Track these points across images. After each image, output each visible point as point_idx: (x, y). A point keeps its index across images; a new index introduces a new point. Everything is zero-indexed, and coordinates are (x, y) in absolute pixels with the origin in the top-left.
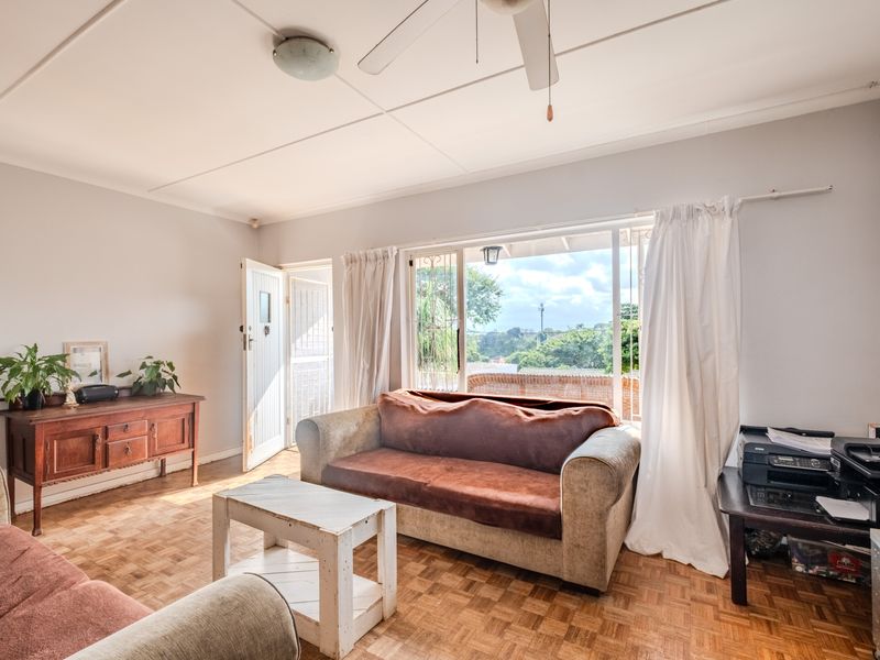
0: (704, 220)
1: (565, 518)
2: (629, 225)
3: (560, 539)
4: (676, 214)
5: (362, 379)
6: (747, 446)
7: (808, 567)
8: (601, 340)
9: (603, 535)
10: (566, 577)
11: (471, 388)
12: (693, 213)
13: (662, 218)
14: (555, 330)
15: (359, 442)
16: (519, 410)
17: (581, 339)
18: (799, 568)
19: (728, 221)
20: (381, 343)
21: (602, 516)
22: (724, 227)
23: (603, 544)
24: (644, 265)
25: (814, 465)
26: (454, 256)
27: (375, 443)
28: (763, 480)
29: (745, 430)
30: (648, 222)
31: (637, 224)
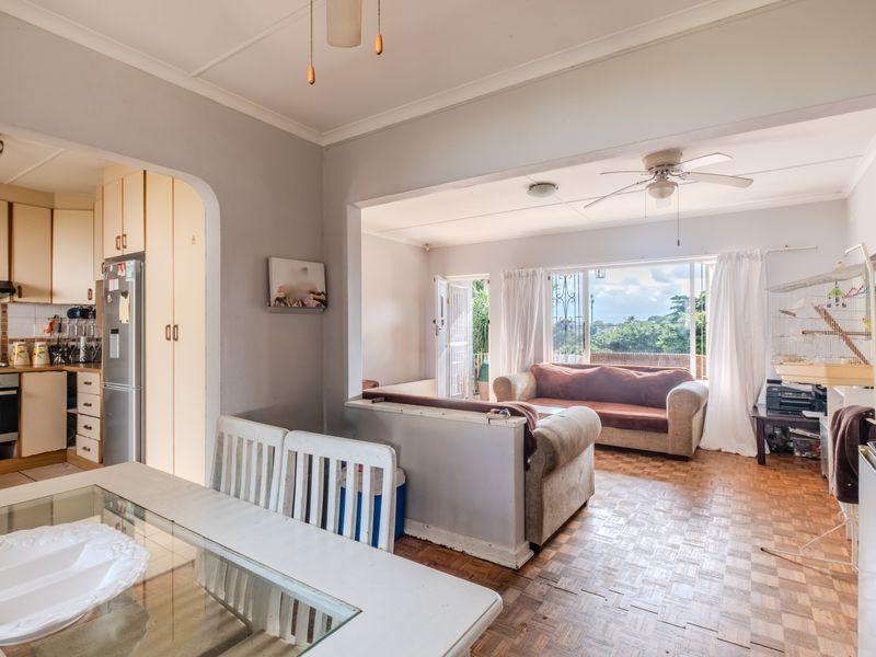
0: (746, 261)
1: (670, 422)
2: (701, 260)
3: (666, 432)
4: (730, 257)
5: (517, 355)
6: (768, 388)
7: (802, 453)
8: (661, 333)
9: (691, 428)
10: (670, 452)
11: (591, 361)
12: (739, 257)
13: (721, 259)
14: (605, 322)
15: (528, 393)
16: (633, 372)
17: (639, 332)
18: (797, 454)
19: (759, 262)
20: (531, 332)
21: (690, 419)
22: (758, 265)
23: (691, 432)
24: (710, 284)
25: (803, 396)
26: (581, 274)
27: (534, 395)
28: (777, 407)
29: (769, 381)
30: (713, 260)
31: (706, 260)
